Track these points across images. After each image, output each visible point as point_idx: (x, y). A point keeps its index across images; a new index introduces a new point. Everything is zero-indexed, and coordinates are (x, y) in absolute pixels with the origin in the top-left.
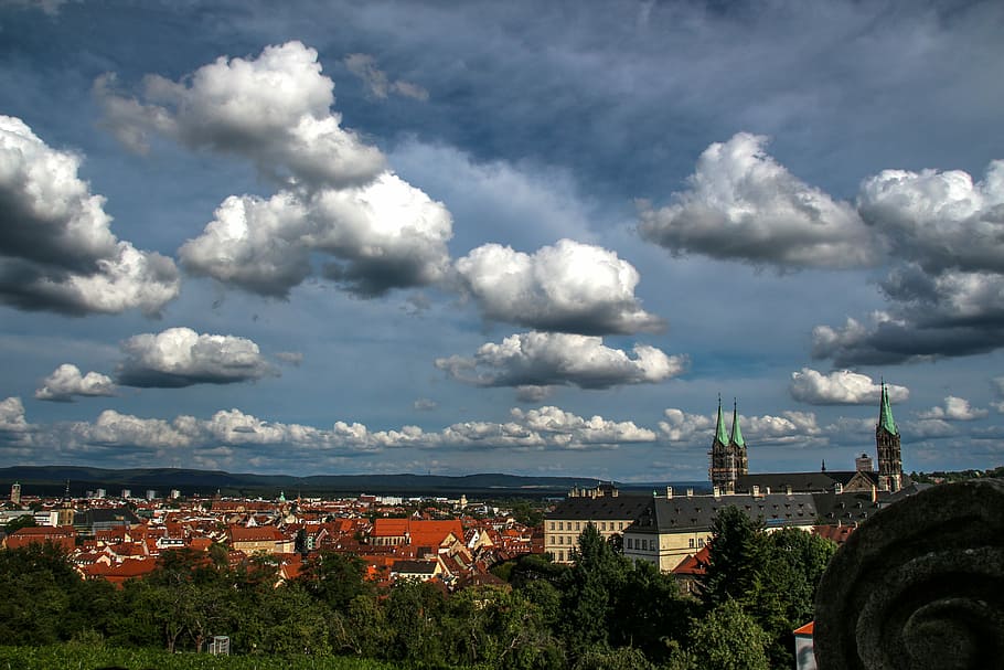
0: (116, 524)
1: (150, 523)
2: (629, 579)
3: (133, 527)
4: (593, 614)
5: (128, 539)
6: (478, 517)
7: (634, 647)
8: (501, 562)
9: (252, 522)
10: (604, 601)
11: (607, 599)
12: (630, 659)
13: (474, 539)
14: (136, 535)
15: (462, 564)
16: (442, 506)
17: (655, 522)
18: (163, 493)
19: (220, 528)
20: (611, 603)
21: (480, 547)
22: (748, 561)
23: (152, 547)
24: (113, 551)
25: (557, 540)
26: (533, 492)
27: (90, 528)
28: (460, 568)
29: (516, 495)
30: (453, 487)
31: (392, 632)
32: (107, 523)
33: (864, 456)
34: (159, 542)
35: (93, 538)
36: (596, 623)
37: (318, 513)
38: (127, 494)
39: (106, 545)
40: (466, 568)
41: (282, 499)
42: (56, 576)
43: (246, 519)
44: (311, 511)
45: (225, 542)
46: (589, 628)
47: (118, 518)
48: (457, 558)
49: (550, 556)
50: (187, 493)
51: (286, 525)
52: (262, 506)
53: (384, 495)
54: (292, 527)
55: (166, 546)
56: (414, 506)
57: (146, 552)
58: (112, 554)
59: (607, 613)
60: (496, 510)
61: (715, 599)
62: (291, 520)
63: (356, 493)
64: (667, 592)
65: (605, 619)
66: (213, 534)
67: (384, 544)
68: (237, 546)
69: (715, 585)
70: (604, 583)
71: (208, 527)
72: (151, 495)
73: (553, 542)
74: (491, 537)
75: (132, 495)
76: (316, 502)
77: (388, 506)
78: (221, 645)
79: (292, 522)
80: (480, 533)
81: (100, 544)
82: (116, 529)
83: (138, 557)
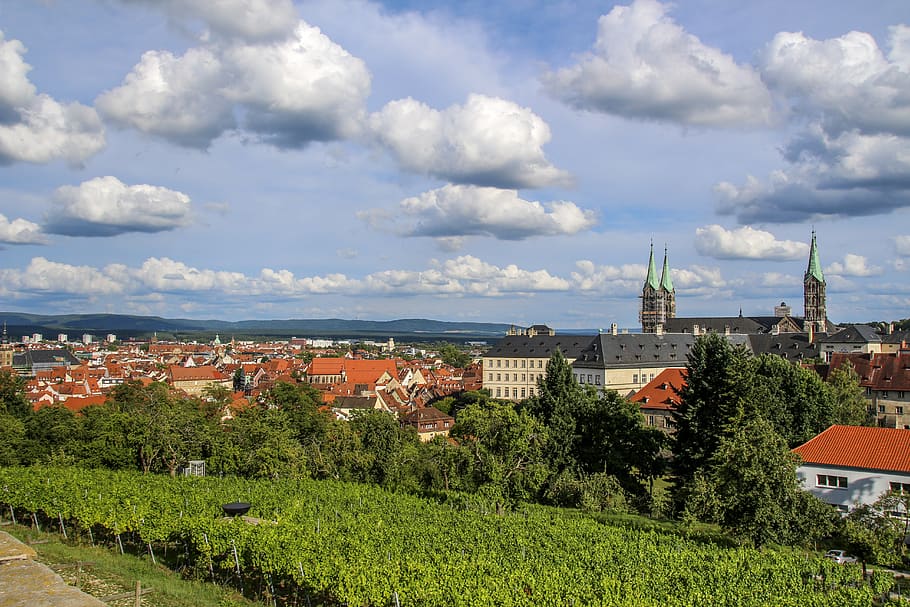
0: (55, 365)
1: (90, 364)
2: (596, 407)
3: (74, 367)
4: (559, 442)
5: (69, 379)
6: (408, 359)
7: (609, 474)
8: (438, 398)
9: (190, 363)
10: (571, 428)
11: (575, 427)
12: (604, 485)
13: (407, 378)
14: (77, 375)
15: (399, 401)
16: (371, 349)
17: (601, 358)
18: (100, 335)
19: (160, 368)
20: (578, 431)
21: (414, 385)
22: (731, 388)
23: (94, 387)
24: (55, 390)
25: (495, 377)
26: (455, 336)
27: (30, 369)
28: (397, 405)
29: (440, 339)
30: (380, 331)
31: (371, 456)
32: (46, 365)
33: (783, 304)
34: (100, 381)
35: (33, 378)
36: (563, 451)
37: (254, 354)
38: (63, 338)
39: (47, 386)
40: (403, 404)
41: (217, 341)
42: (8, 406)
43: (184, 360)
44: (245, 353)
45: (166, 380)
46: (556, 455)
47: (57, 359)
48: (395, 394)
49: (488, 392)
50: (123, 336)
51: (224, 365)
52: (197, 350)
53: (314, 337)
54: (229, 368)
55: (108, 385)
56: (345, 349)
57: (88, 391)
58: (54, 392)
59: (575, 441)
60: (423, 352)
61: (693, 425)
62: (227, 360)
63: (287, 337)
64: (634, 422)
65: (572, 447)
66: (153, 374)
67: (321, 382)
68: (177, 385)
69: (693, 413)
70: (571, 411)
71: (147, 368)
72: (88, 339)
73: (491, 379)
74: (425, 375)
75: (69, 339)
76: (248, 345)
77: (319, 348)
78: (196, 468)
79: (229, 362)
80: (414, 373)
81: (41, 384)
82: (56, 369)
83: (80, 396)
